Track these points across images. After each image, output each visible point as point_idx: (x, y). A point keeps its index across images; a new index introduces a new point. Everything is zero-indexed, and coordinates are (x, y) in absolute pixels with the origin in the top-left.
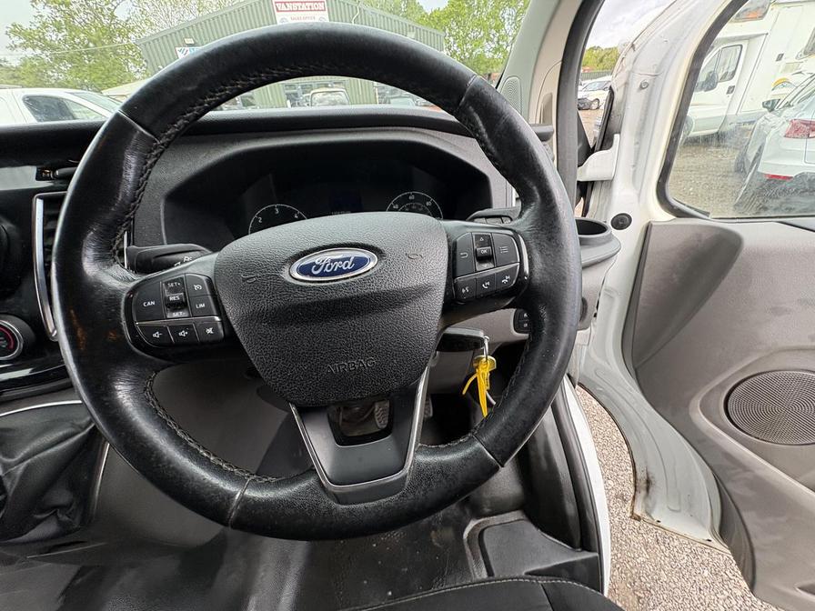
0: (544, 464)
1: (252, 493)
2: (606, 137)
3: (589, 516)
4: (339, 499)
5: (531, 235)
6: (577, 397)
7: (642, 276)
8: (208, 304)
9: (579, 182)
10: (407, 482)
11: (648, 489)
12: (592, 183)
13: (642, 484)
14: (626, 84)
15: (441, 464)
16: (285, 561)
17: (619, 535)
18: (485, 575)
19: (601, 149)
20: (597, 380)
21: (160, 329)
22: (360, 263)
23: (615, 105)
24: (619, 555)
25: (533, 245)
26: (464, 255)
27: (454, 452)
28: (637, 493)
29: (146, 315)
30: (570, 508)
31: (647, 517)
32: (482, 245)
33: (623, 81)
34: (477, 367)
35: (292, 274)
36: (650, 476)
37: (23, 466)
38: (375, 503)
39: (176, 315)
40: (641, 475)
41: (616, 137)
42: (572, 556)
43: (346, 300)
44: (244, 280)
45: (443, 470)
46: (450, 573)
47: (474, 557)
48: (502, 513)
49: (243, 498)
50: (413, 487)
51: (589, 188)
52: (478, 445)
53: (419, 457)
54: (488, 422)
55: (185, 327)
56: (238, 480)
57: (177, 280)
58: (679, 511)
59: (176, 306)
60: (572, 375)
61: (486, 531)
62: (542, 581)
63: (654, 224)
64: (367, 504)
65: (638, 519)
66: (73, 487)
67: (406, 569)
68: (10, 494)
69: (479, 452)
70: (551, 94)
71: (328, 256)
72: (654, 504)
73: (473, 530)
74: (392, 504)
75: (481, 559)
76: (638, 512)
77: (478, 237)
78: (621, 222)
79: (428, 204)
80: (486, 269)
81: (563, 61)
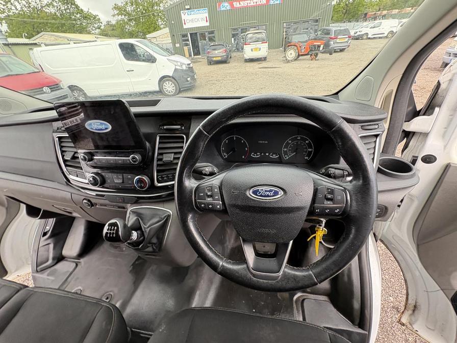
0: (346, 278)
1: (225, 264)
2: (430, 107)
3: (367, 313)
4: (254, 275)
5: (354, 193)
6: (376, 248)
7: (437, 192)
8: (219, 197)
9: (404, 131)
10: (279, 278)
11: (414, 311)
12: (414, 133)
13: (411, 307)
14: (451, 80)
15: (294, 275)
16: (211, 282)
17: (389, 329)
18: (301, 319)
19: (424, 114)
20: (392, 241)
21: (204, 204)
22: (276, 193)
23: (439, 91)
24: (386, 339)
25: (353, 198)
26: (320, 196)
27: (300, 272)
28: (406, 311)
29: (200, 198)
30: (357, 305)
31: (409, 326)
32: (329, 193)
33: (449, 78)
34: (317, 231)
35: (250, 194)
36: (418, 304)
37: (149, 229)
38: (267, 281)
39: (209, 199)
40: (411, 302)
41: (437, 109)
42: (352, 328)
43: (269, 208)
44: (233, 192)
45: (295, 278)
46: (283, 312)
47: (297, 309)
48: (316, 294)
49: (222, 266)
50: (282, 280)
51: (411, 135)
52: (311, 272)
53: (286, 269)
54: (318, 264)
55: (212, 204)
56: (222, 259)
57: (210, 187)
58: (433, 330)
59: (209, 196)
60: (377, 234)
61: (306, 300)
62: (330, 332)
63: (452, 165)
64: (264, 281)
65: (403, 325)
66: (158, 238)
67: (263, 303)
68: (146, 237)
69: (310, 275)
70: (393, 90)
71: (264, 188)
72: (416, 321)
73: (299, 297)
74: (273, 283)
75: (301, 312)
76: (404, 320)
77: (328, 189)
78: (428, 159)
79: (307, 142)
80: (328, 204)
81: (404, 74)
